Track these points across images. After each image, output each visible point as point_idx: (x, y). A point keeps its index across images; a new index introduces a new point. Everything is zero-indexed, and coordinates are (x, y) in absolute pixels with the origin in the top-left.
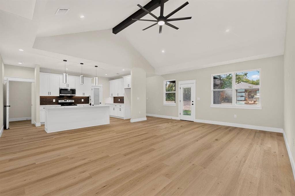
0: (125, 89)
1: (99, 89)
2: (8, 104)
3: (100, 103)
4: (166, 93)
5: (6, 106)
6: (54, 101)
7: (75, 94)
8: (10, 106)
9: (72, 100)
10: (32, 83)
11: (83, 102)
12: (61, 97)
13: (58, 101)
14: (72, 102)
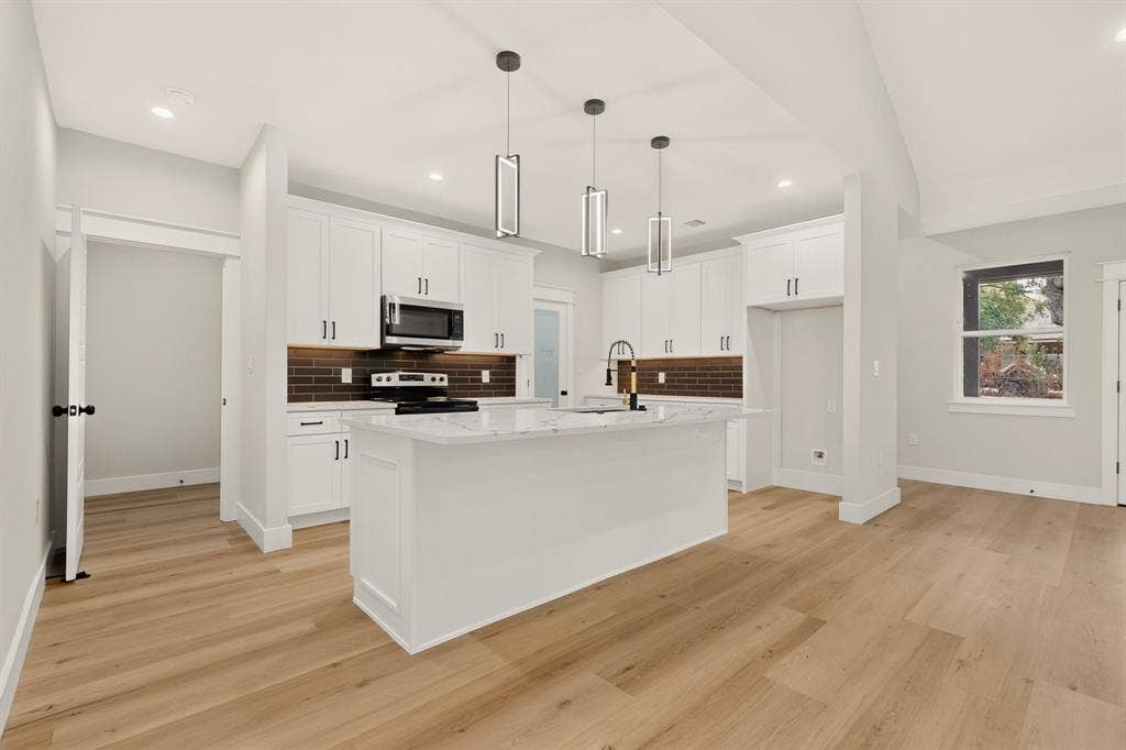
0: (752, 309)
1: (556, 314)
2: (76, 398)
3: (564, 393)
4: (966, 340)
5: (66, 411)
6: (347, 376)
7: (460, 337)
8: (90, 410)
9: (438, 376)
10: (228, 262)
11: (486, 386)
12: (383, 357)
13: (369, 380)
14: (437, 384)
